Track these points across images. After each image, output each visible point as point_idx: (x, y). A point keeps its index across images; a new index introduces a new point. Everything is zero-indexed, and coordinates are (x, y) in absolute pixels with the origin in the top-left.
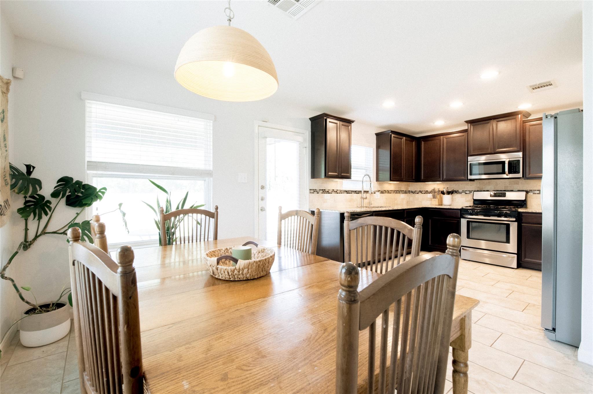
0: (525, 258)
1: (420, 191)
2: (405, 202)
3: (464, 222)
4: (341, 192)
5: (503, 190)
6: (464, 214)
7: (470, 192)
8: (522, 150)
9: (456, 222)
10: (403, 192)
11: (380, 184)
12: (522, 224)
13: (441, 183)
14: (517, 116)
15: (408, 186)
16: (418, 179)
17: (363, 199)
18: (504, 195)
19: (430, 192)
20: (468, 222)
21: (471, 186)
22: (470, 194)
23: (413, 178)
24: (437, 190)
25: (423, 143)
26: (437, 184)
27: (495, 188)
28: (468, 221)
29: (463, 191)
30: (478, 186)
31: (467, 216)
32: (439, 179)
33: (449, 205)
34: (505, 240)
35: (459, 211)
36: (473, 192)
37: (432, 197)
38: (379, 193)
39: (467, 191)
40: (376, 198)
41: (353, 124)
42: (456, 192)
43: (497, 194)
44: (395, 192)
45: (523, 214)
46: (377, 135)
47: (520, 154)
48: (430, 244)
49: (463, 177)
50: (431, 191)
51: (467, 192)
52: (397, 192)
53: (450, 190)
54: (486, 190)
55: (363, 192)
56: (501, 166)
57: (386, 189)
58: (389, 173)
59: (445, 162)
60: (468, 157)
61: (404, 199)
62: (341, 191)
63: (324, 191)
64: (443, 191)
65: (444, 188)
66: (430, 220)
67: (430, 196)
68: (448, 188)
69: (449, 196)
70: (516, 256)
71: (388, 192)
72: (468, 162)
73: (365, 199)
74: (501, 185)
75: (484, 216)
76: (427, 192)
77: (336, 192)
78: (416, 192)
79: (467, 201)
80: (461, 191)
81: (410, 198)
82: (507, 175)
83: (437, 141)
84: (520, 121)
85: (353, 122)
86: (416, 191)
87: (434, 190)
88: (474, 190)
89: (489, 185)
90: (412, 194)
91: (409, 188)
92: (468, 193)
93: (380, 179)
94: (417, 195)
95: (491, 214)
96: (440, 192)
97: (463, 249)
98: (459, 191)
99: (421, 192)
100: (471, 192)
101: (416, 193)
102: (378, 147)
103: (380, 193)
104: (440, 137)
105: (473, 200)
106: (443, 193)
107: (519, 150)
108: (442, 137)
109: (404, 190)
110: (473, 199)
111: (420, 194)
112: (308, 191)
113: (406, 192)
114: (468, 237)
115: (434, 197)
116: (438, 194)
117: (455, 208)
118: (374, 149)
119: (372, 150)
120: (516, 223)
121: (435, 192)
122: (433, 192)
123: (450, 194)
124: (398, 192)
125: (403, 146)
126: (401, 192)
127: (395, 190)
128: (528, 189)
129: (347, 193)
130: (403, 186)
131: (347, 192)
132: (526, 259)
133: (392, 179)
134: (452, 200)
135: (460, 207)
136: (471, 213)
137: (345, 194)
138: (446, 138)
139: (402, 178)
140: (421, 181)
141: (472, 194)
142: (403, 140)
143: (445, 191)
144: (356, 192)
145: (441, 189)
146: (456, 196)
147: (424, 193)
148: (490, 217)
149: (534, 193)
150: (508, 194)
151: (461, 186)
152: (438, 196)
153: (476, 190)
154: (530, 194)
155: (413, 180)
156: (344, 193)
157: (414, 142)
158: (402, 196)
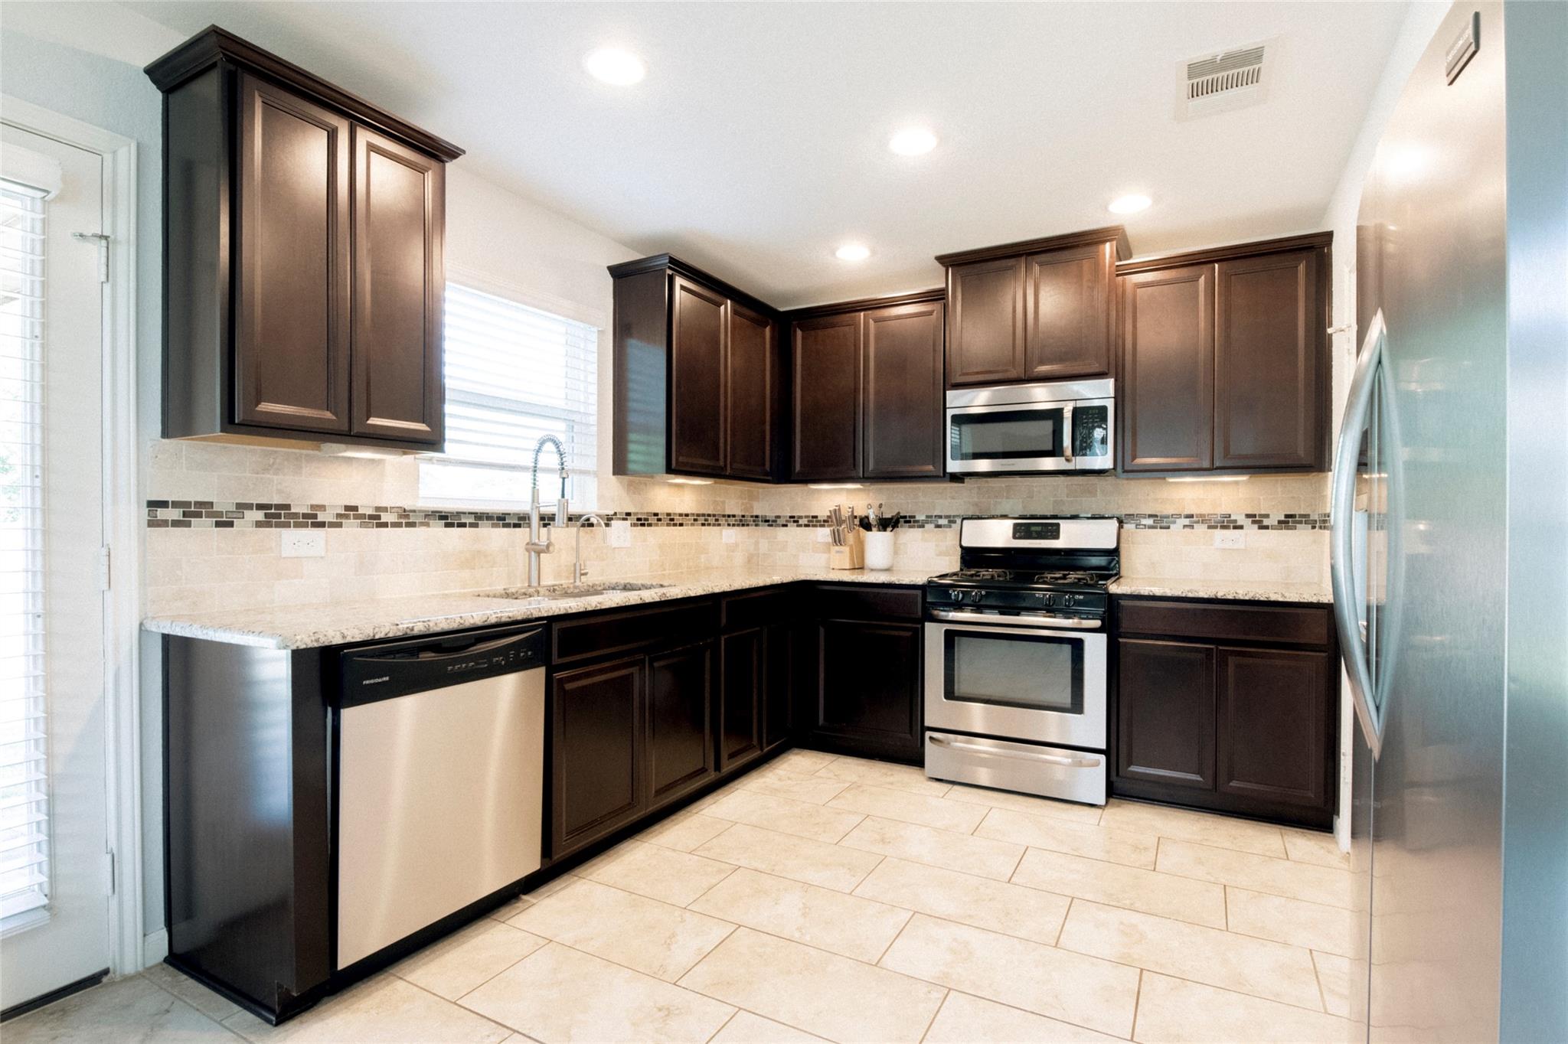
0: (1130, 763)
1: (791, 517)
2: (739, 558)
3: (934, 636)
4: (407, 519)
5: (1049, 513)
6: (935, 605)
7: (952, 521)
8: (1113, 371)
9: (908, 634)
10: (732, 521)
11: (632, 488)
12: (1121, 640)
13: (858, 486)
14: (1101, 247)
15: (752, 497)
16: (783, 474)
17: (538, 553)
18: (1054, 532)
19: (825, 522)
20: (950, 638)
21: (953, 498)
22: (950, 527)
23: (764, 465)
24: (845, 513)
25: (799, 333)
26: (848, 490)
27: (1024, 507)
28: (947, 632)
29: (927, 517)
30: (976, 500)
31: (943, 614)
32: (853, 474)
33: (888, 570)
34: (1066, 699)
35: (919, 592)
36: (959, 521)
37: (830, 540)
38: (628, 523)
39: (940, 517)
40: (615, 544)
41: (451, 166)
42: (906, 522)
43: (1033, 528)
44: (701, 520)
45: (1122, 602)
46: (619, 273)
47: (1108, 385)
48: (821, 721)
49: (931, 467)
50: (829, 517)
51: (942, 522)
52: (706, 520)
53: (888, 515)
54: (999, 513)
55: (535, 520)
56: (1047, 426)
57: (662, 508)
58: (662, 440)
59: (872, 405)
60: (948, 392)
61: (737, 545)
62: (405, 513)
63: (276, 515)
64: (867, 517)
65: (869, 506)
66: (822, 630)
67: (824, 534)
68: (880, 506)
69: (887, 535)
70: (1102, 758)
71: (672, 520)
72: (945, 408)
73: (543, 551)
74: (1042, 498)
75: (1002, 613)
76: (814, 521)
77: (375, 520)
78: (779, 521)
79: (940, 554)
80: (923, 518)
81: (757, 543)
82: (1068, 460)
83: (847, 329)
84: (1110, 267)
85: (453, 153)
86: (779, 517)
87: (837, 512)
88: (962, 513)
89: (1007, 498)
90: (765, 529)
91: (755, 505)
92: (945, 526)
93: (631, 466)
94: (781, 532)
95: (1024, 605)
96: (857, 521)
97: (931, 738)
98: (917, 518)
99: (795, 520)
100: (955, 522)
101: (778, 526)
102: (623, 329)
103: (635, 525)
104: (857, 314)
105: (959, 549)
106: (865, 524)
107: (1103, 369)
108: (862, 314)
109: (738, 512)
110: (961, 546)
111: (792, 529)
112: (133, 514)
113: (742, 522)
114: (950, 694)
115: (837, 540)
116: (851, 529)
117: (906, 581)
118: (601, 333)
119: (594, 337)
120: (1104, 636)
121: (840, 522)
122: (833, 520)
123: (889, 529)
124: (711, 520)
125: (725, 339)
126: (722, 521)
127: (701, 512)
128: (1122, 512)
129: (448, 525)
130: (733, 496)
131: (449, 519)
132: (1134, 768)
133: (674, 465)
134: (896, 551)
135: (920, 579)
136: (957, 600)
137: (437, 530)
138: (876, 321)
139: (722, 463)
140: (792, 478)
141: (956, 527)
142: (722, 307)
143: (872, 517)
144: (501, 520)
145: (860, 512)
146: (908, 536)
147: (806, 526)
148: (1018, 614)
149: (1137, 526)
150: (1065, 526)
151: (922, 499)
152: (850, 538)
153: (970, 513)
154: (1129, 527)
155: (767, 474)
156: (427, 525)
157: (768, 330)
158: (730, 535)
